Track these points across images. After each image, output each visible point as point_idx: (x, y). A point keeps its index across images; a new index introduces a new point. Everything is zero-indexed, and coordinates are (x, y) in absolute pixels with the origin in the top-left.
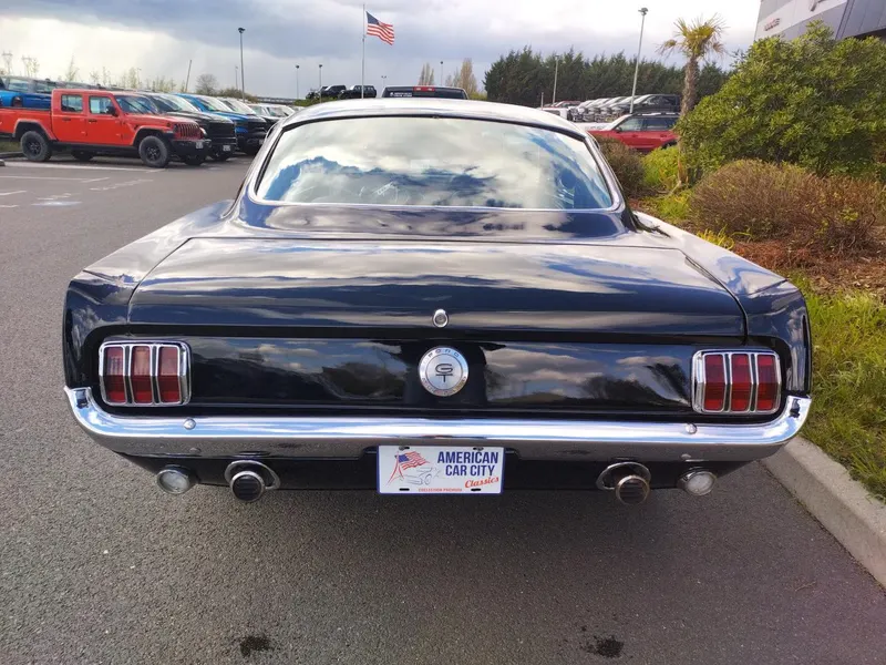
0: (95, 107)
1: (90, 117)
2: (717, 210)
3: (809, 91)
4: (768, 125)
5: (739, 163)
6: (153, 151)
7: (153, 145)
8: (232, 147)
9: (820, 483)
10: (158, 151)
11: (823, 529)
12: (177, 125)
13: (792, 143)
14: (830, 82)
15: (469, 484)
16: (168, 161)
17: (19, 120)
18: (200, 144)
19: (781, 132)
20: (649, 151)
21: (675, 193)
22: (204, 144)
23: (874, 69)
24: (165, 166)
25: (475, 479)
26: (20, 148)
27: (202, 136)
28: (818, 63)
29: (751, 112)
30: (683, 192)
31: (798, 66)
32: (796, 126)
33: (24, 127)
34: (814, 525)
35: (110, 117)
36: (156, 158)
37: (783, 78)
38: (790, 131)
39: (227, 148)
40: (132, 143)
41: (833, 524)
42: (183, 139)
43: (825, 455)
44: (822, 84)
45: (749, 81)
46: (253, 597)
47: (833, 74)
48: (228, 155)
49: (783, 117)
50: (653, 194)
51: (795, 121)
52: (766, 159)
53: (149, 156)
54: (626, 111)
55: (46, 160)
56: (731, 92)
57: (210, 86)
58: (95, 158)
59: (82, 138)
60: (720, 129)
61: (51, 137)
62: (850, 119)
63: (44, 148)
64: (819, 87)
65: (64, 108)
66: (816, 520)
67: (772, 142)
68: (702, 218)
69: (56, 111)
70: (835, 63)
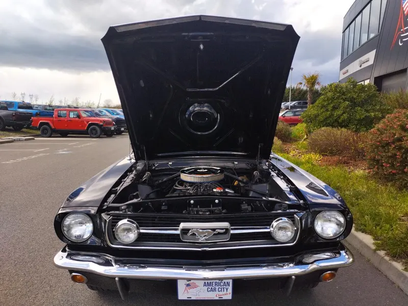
0: (72, 115)
1: (69, 119)
2: (316, 145)
3: (348, 103)
4: (334, 115)
5: (323, 128)
6: (94, 132)
7: (94, 129)
8: (125, 129)
10: (96, 132)
12: (104, 121)
13: (343, 121)
14: (355, 99)
16: (100, 135)
17: (41, 121)
18: (113, 128)
19: (339, 117)
20: (296, 124)
22: (115, 128)
23: (371, 94)
24: (99, 137)
26: (39, 132)
27: (114, 125)
28: (350, 92)
29: (327, 110)
31: (344, 94)
32: (344, 115)
33: (42, 124)
35: (77, 119)
36: (95, 134)
37: (338, 98)
39: (123, 129)
40: (86, 128)
42: (107, 126)
44: (352, 100)
45: (326, 99)
47: (355, 96)
48: (123, 132)
49: (339, 112)
50: (296, 141)
51: (344, 113)
52: (333, 126)
53: (93, 133)
54: (288, 108)
56: (319, 104)
57: (109, 104)
59: (64, 127)
60: (316, 116)
61: (53, 127)
62: (363, 112)
63: (50, 132)
64: (351, 101)
65: (59, 116)
67: (336, 121)
68: (311, 148)
69: (55, 118)
70: (356, 92)
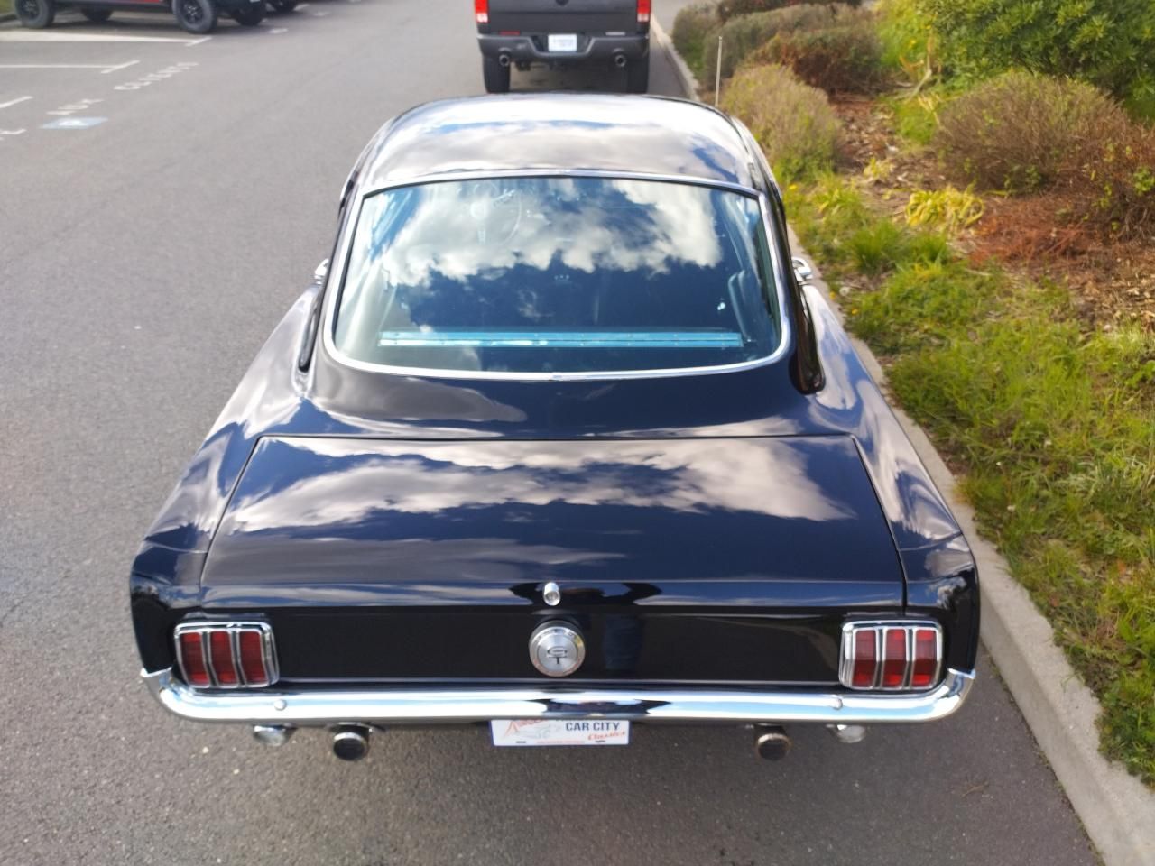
4: (1055, 16)
6: (192, 11)
7: (191, 1)
9: (1017, 649)
10: (200, 10)
11: (1013, 703)
15: (592, 737)
16: (214, 22)
19: (1075, 25)
21: (921, 89)
24: (213, 30)
25: (600, 733)
30: (932, 90)
32: (1096, 21)
34: (1003, 696)
36: (197, 20)
38: (1085, 29)
41: (1024, 700)
43: (1032, 605)
46: (368, 812)
50: (891, 89)
51: (1095, 11)
52: (1045, 69)
55: (50, 25)
58: (116, 15)
63: (43, 9)
66: (1007, 690)
